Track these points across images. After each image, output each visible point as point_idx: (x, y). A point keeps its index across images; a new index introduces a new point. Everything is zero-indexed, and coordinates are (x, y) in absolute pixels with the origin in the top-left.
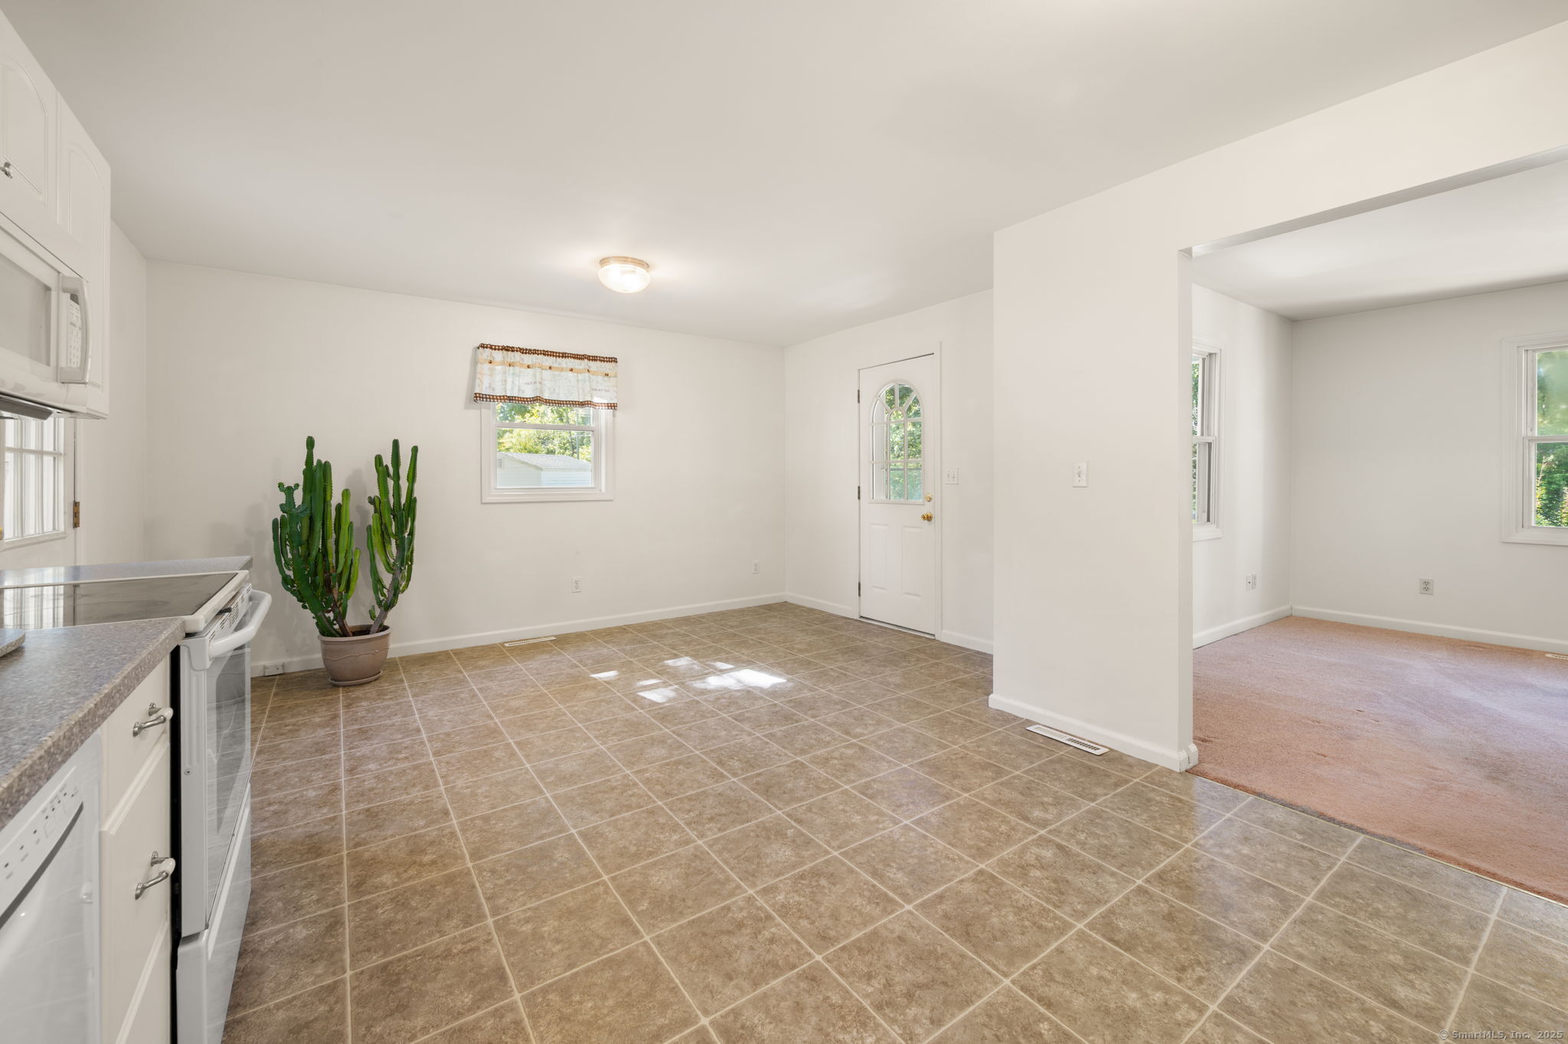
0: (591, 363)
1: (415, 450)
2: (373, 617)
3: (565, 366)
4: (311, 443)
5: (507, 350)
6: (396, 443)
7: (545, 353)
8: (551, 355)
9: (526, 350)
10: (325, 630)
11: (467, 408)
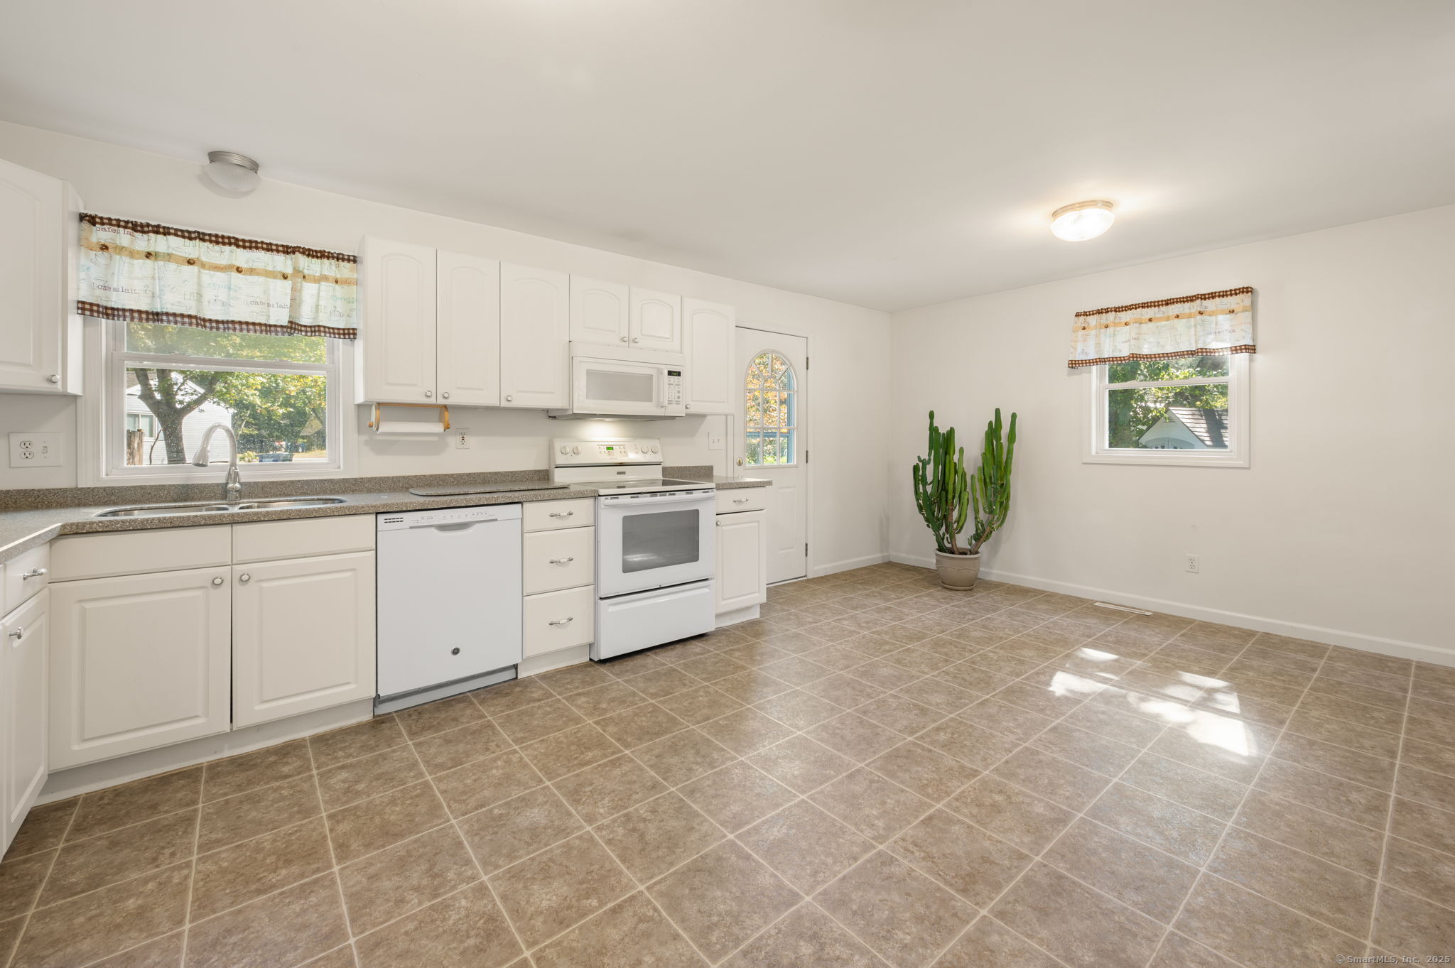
1: (1014, 416)
2: (970, 544)
3: (1170, 313)
4: (932, 415)
5: (1102, 313)
6: (998, 411)
7: (1145, 305)
8: (1151, 306)
9: (1122, 307)
10: (941, 549)
11: (1069, 375)
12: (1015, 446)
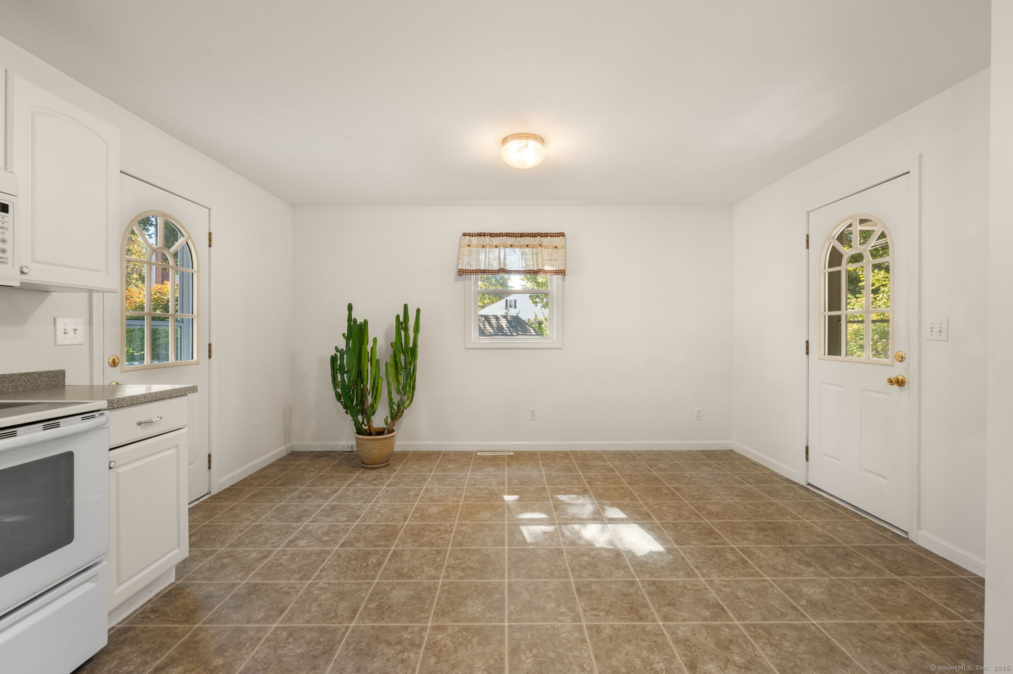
0: (544, 239)
1: (418, 311)
2: (386, 424)
3: (522, 243)
4: (350, 307)
5: (481, 236)
6: (406, 306)
7: (508, 235)
8: (512, 236)
9: (494, 234)
10: (360, 431)
11: (456, 280)
12: (420, 336)
